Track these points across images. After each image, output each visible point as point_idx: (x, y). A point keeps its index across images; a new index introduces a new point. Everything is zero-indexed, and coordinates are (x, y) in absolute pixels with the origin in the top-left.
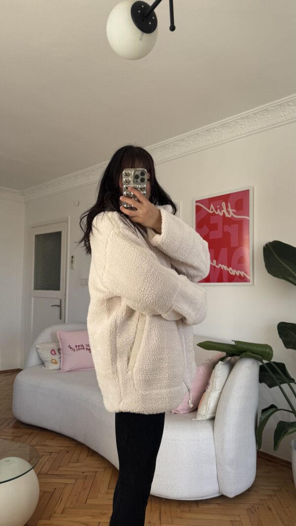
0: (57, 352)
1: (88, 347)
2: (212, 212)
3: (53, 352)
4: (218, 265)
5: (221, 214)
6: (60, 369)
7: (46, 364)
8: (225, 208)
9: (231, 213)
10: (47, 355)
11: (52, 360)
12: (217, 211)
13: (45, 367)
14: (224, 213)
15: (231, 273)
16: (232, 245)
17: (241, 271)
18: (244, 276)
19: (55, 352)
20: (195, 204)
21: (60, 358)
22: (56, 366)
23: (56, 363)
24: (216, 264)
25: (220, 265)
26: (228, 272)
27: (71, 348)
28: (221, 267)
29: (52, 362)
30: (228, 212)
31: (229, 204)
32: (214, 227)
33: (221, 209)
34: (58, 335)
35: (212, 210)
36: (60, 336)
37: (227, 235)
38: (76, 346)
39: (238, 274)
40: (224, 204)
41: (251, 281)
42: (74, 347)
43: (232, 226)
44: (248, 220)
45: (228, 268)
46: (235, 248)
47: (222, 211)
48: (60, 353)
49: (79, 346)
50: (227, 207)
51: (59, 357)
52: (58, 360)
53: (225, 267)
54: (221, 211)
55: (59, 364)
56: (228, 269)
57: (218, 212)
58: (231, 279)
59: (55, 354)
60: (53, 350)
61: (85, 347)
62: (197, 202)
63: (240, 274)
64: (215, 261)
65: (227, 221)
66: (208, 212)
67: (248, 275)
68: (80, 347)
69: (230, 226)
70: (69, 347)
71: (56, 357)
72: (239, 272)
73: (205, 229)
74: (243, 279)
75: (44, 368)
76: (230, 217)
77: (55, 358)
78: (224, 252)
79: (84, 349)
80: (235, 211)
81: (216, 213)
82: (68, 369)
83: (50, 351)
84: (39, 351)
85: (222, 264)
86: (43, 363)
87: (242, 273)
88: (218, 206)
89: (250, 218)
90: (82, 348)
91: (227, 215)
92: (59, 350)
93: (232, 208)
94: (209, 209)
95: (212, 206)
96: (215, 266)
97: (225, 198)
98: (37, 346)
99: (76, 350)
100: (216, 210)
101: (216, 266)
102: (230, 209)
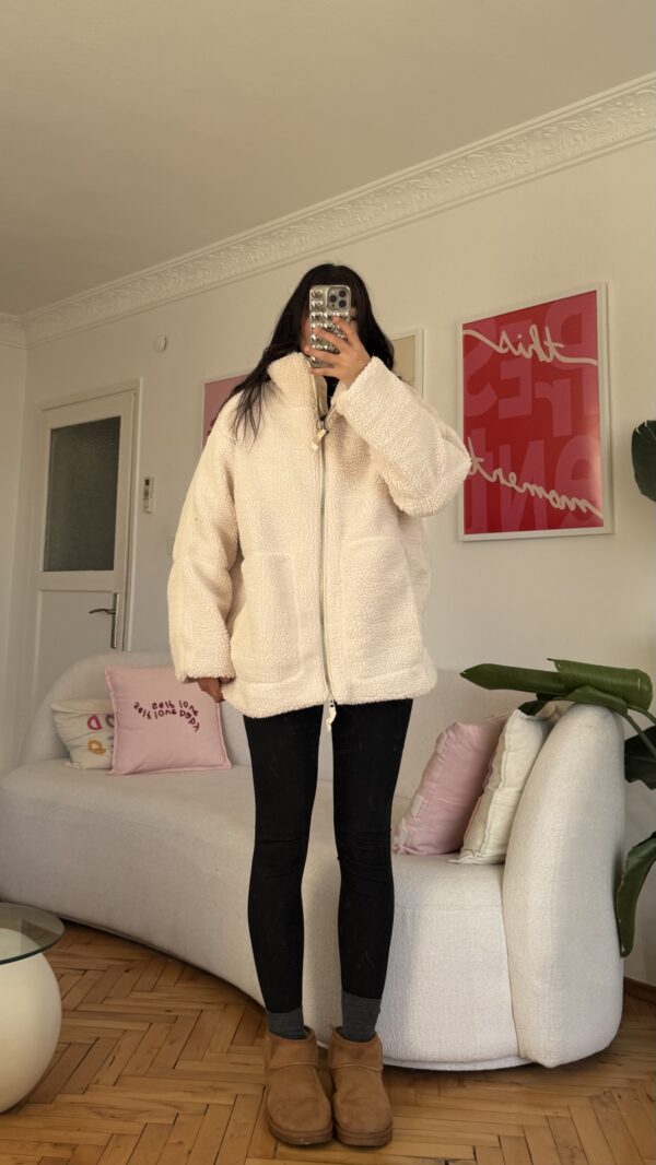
0: (103, 723)
1: (184, 709)
2: (506, 350)
3: (93, 722)
4: (521, 487)
5: (528, 355)
6: (110, 769)
7: (75, 754)
8: (536, 340)
9: (551, 351)
10: (76, 731)
11: (91, 743)
12: (516, 348)
13: (72, 762)
14: (534, 352)
15: (555, 506)
16: (557, 433)
17: (580, 498)
18: (589, 513)
19: (98, 723)
20: (461, 333)
21: (112, 738)
22: (101, 760)
23: (100, 751)
24: (517, 484)
25: (526, 485)
26: (548, 501)
27: (140, 710)
28: (528, 491)
29: (90, 749)
30: (546, 349)
31: (547, 329)
32: (509, 389)
33: (528, 342)
34: (108, 678)
35: (505, 346)
36: (111, 678)
37: (542, 408)
38: (154, 705)
39: (572, 508)
40: (534, 328)
41: (607, 522)
42: (147, 707)
43: (555, 382)
44: (596, 368)
45: (548, 492)
46: (563, 440)
47: (531, 347)
48: (113, 726)
49: (161, 705)
50: (542, 338)
51: (109, 735)
52: (105, 744)
53: (538, 491)
54: (527, 349)
55: (108, 753)
56: (546, 495)
57: (521, 350)
58: (556, 520)
59: (99, 727)
60: (94, 717)
61: (178, 709)
62: (466, 327)
63: (577, 507)
64: (513, 475)
65: (542, 371)
66: (495, 352)
67: (598, 509)
68: (165, 708)
69: (551, 384)
70: (136, 707)
71: (102, 736)
72: (575, 500)
73: (488, 395)
74: (585, 519)
75: (68, 764)
76: (549, 360)
77: (99, 740)
78: (536, 449)
79: (174, 712)
80: (562, 346)
81: (516, 353)
82: (130, 766)
83: (86, 719)
84: (59, 719)
85: (532, 483)
86: (64, 752)
87: (583, 505)
88: (520, 336)
89: (602, 363)
90: (170, 709)
91: (542, 357)
92: (109, 717)
93: (554, 340)
94: (498, 344)
95: (504, 337)
96: (513, 489)
97: (536, 314)
98: (56, 707)
99: (152, 715)
100: (516, 345)
101: (517, 488)
102: (549, 343)
